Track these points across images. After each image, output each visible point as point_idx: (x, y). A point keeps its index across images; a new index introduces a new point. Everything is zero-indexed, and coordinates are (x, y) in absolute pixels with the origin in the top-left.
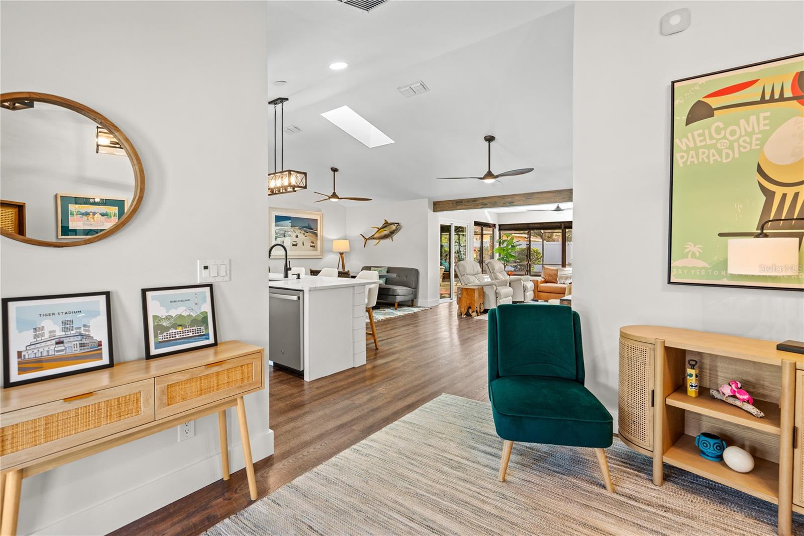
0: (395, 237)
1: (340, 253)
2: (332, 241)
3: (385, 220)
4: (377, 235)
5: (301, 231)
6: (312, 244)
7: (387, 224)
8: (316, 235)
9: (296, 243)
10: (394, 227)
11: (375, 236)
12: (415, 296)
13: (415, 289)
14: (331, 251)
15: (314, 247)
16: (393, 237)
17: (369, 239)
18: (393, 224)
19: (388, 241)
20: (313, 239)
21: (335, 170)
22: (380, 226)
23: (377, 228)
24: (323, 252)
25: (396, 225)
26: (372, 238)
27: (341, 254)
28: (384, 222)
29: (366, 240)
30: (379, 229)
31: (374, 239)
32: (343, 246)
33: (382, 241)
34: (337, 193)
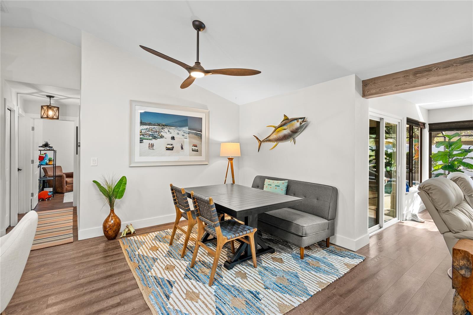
0: (299, 138)
1: (229, 159)
2: (219, 144)
3: (285, 116)
4: (274, 136)
5: (179, 132)
6: (194, 148)
7: (287, 121)
8: (200, 136)
9: (172, 146)
10: (297, 124)
11: (271, 138)
12: (332, 230)
13: (332, 219)
14: (218, 156)
15: (198, 151)
16: (296, 139)
17: (264, 141)
18: (297, 119)
19: (288, 143)
20: (196, 141)
21: (199, 26)
22: (278, 124)
23: (274, 127)
24: (208, 157)
25: (300, 120)
26: (268, 140)
27: (231, 159)
28: (283, 118)
29: (261, 142)
30: (276, 128)
31: (270, 141)
32: (233, 149)
33: (281, 144)
34: (202, 65)
